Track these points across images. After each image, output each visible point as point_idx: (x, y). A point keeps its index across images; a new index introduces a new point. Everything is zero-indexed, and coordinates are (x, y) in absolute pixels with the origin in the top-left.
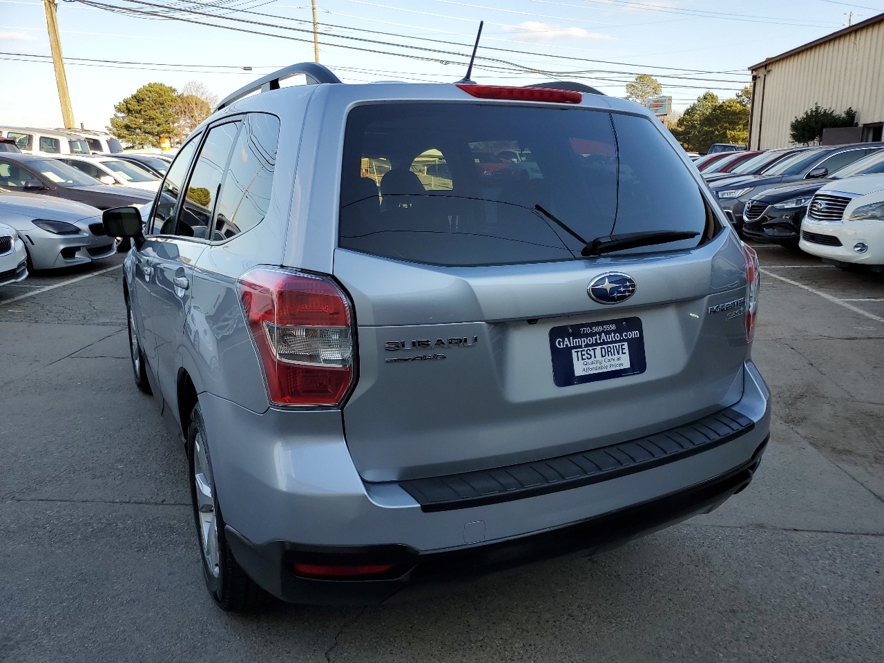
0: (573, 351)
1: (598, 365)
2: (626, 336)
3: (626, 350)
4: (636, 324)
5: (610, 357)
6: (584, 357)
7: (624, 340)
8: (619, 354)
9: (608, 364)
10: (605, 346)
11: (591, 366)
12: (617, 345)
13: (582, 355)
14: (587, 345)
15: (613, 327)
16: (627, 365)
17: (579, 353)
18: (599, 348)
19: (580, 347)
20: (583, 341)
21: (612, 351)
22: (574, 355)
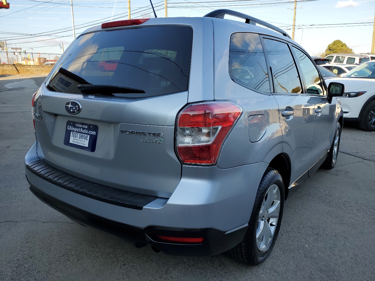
0: (72, 132)
1: (77, 141)
2: (90, 132)
3: (88, 139)
4: (96, 128)
5: (82, 140)
6: (74, 136)
7: (88, 134)
8: (85, 139)
9: (80, 142)
10: (81, 134)
11: (75, 141)
12: (86, 135)
13: (74, 135)
14: (76, 132)
15: (86, 127)
16: (87, 145)
17: (73, 134)
18: (79, 134)
19: (74, 131)
20: (76, 129)
21: (83, 137)
22: (71, 134)
